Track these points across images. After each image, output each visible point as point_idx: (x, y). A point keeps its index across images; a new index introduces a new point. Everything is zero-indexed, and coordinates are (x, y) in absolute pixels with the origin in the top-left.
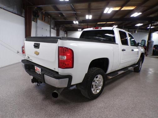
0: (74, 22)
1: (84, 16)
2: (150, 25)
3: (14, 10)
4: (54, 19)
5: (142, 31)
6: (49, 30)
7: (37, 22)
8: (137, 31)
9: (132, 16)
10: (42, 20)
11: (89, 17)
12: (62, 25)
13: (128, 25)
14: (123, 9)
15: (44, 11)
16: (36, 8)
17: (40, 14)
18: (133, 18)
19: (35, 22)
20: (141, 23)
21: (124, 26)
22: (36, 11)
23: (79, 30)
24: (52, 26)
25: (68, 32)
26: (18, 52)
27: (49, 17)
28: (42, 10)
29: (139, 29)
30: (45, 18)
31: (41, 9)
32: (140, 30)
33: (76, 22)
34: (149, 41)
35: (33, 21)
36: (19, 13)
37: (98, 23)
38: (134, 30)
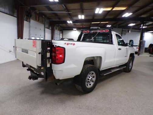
0: (68, 22)
1: (77, 16)
2: (142, 25)
3: (6, 10)
4: (48, 18)
5: (136, 30)
6: (43, 29)
7: (30, 22)
8: (131, 31)
9: (123, 16)
10: (36, 20)
11: (81, 17)
12: (57, 25)
13: (122, 25)
14: (114, 9)
15: (38, 11)
16: (29, 8)
17: (33, 14)
18: (125, 18)
19: (28, 21)
20: (133, 23)
21: (117, 26)
22: (29, 12)
23: (74, 29)
24: (47, 26)
25: (63, 31)
26: (10, 51)
27: (44, 16)
28: (36, 10)
29: (132, 29)
30: (39, 17)
31: (34, 9)
32: (134, 30)
33: (70, 22)
34: (141, 41)
35: (26, 21)
36: (11, 13)
37: (92, 23)
38: (128, 29)
